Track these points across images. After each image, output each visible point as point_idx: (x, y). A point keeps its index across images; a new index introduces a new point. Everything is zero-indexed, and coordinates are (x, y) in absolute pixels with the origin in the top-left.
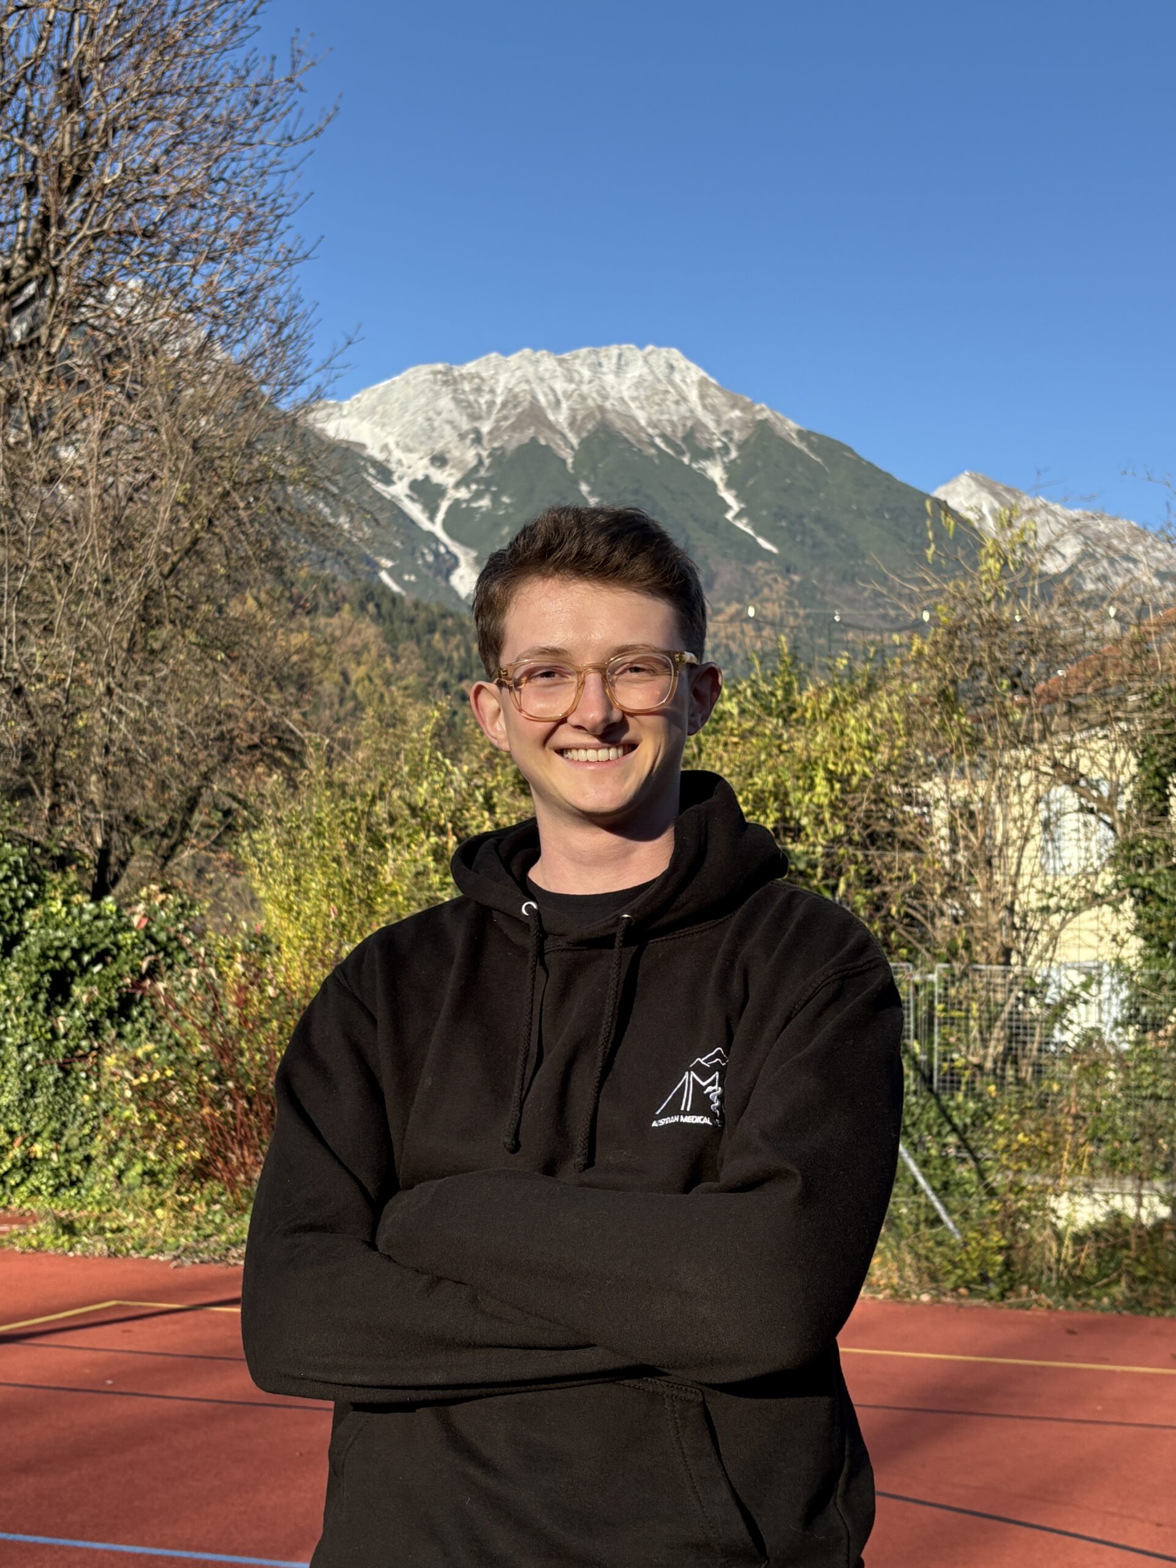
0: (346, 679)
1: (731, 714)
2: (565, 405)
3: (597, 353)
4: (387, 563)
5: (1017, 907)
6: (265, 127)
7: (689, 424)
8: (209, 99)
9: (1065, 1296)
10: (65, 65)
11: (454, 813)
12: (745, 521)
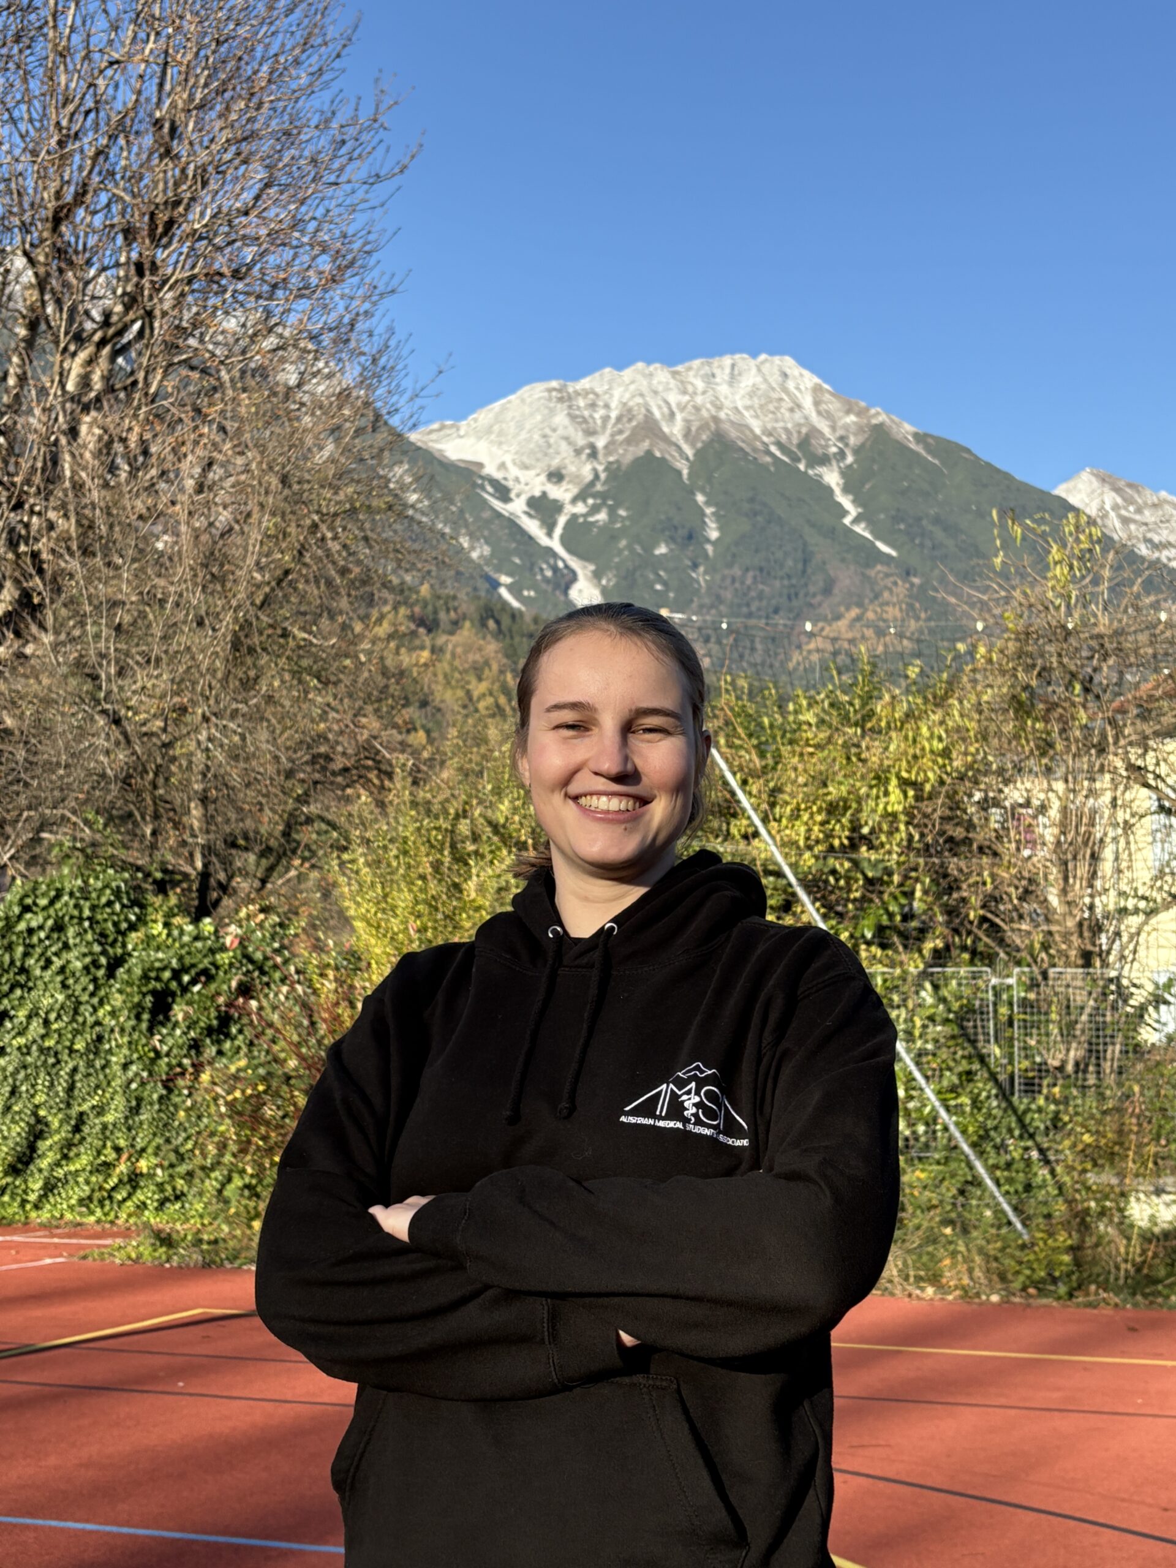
1: (810, 725)
2: (679, 417)
3: (709, 364)
4: (505, 579)
6: (352, 166)
7: (804, 430)
8: (297, 142)
9: (1134, 1294)
10: (158, 114)
12: (863, 525)
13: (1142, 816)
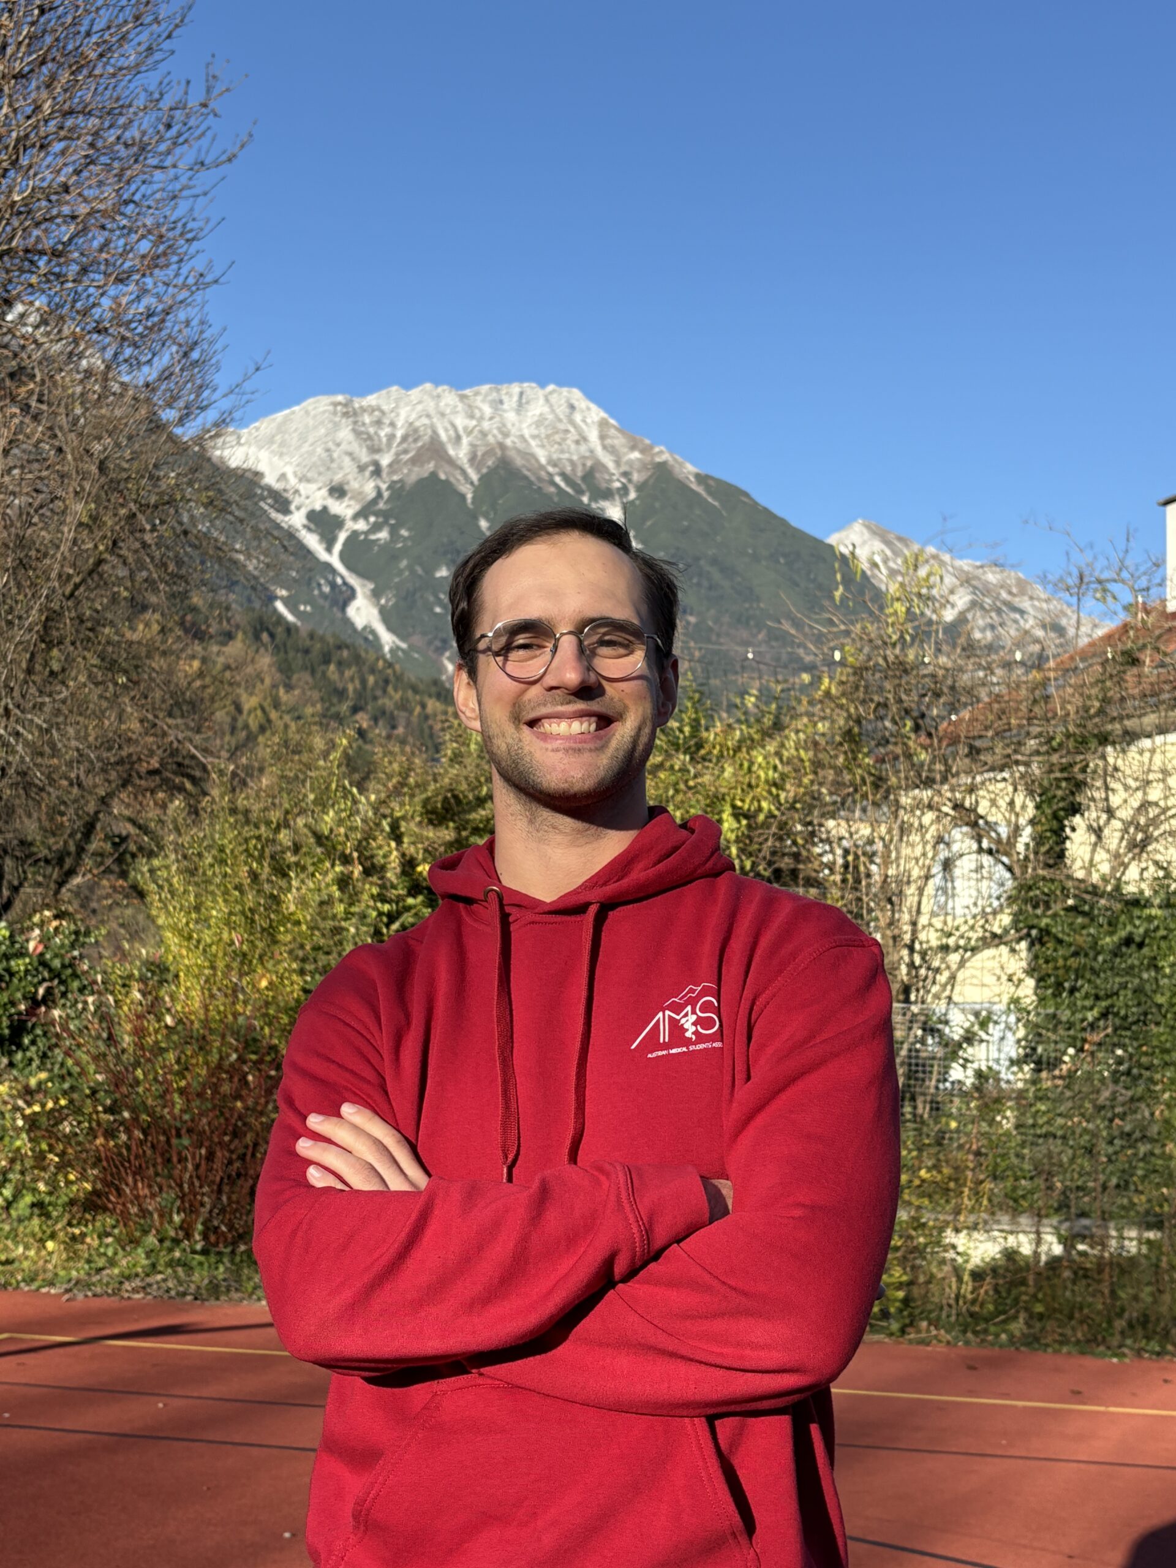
0: (239, 708)
2: (465, 441)
3: (498, 391)
4: (282, 592)
5: (917, 946)
6: (178, 151)
7: (589, 463)
8: (122, 121)
9: (965, 1332)
11: (360, 842)
13: (962, 855)
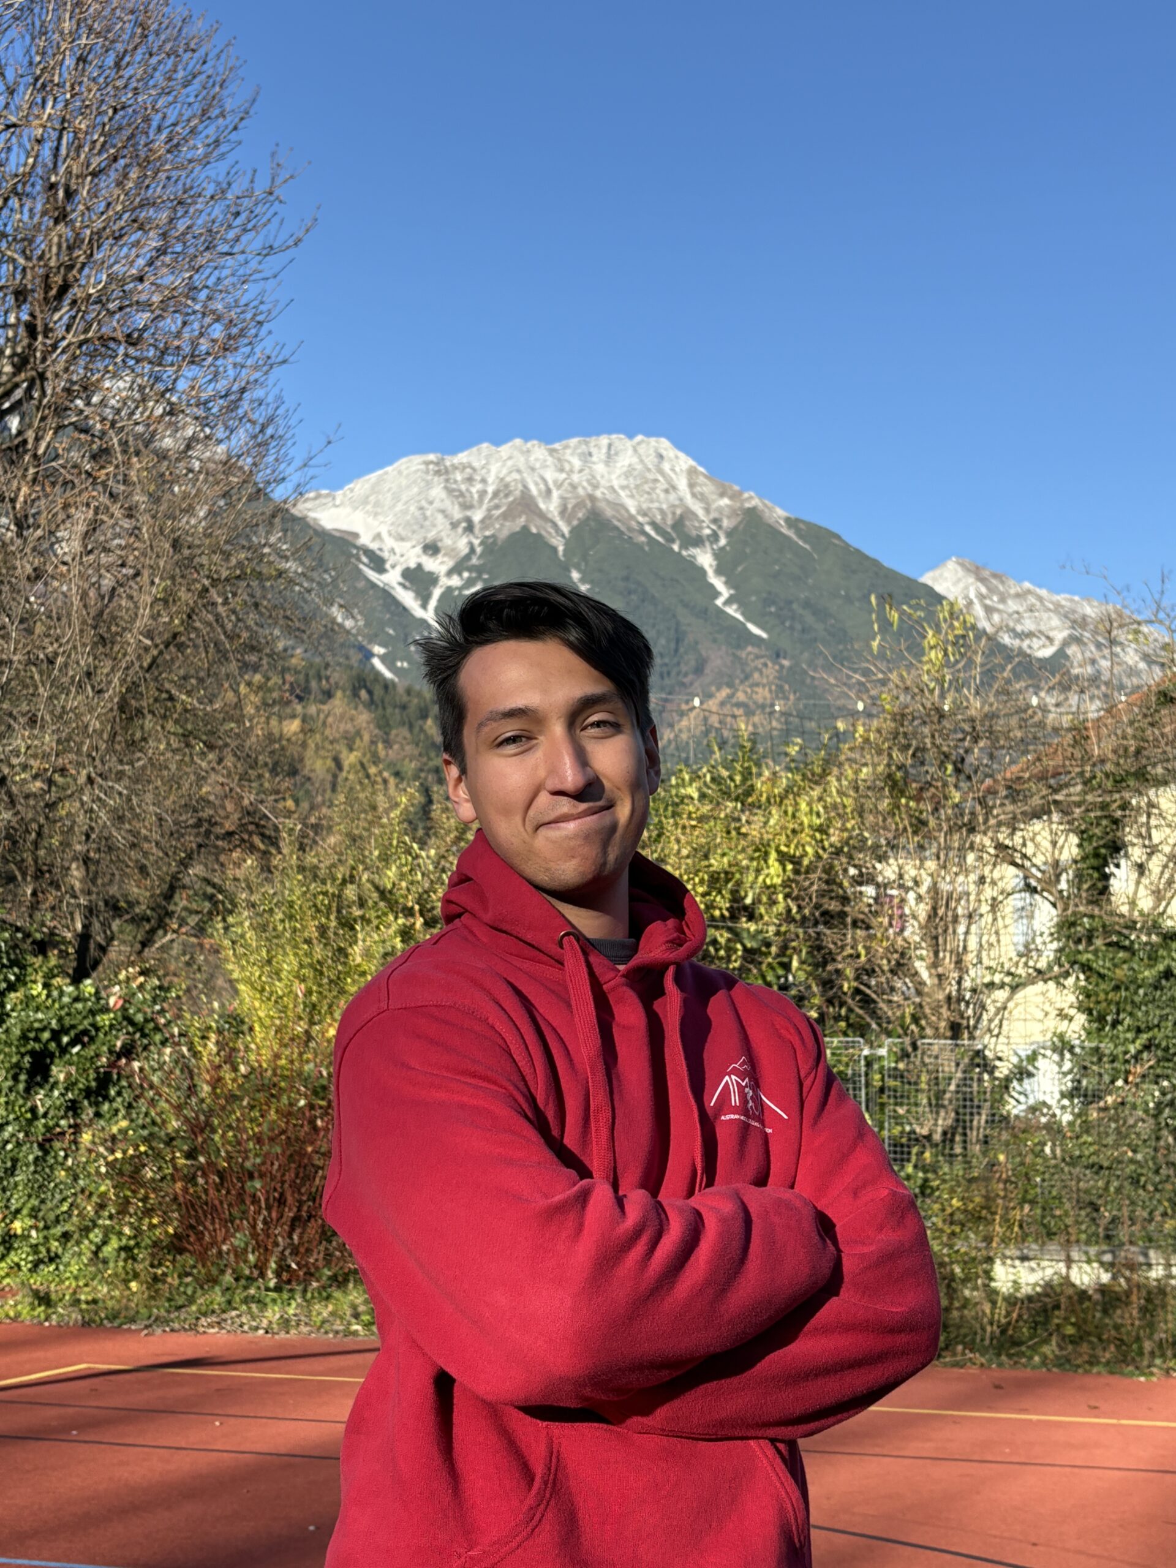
0: (339, 765)
1: (692, 798)
2: (555, 494)
3: (587, 443)
4: (378, 650)
6: (246, 237)
7: (679, 512)
8: (192, 211)
9: (999, 1355)
10: (53, 179)
11: (420, 896)
12: (735, 607)
13: (1009, 894)
